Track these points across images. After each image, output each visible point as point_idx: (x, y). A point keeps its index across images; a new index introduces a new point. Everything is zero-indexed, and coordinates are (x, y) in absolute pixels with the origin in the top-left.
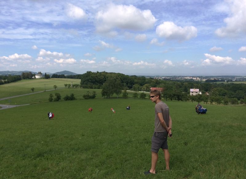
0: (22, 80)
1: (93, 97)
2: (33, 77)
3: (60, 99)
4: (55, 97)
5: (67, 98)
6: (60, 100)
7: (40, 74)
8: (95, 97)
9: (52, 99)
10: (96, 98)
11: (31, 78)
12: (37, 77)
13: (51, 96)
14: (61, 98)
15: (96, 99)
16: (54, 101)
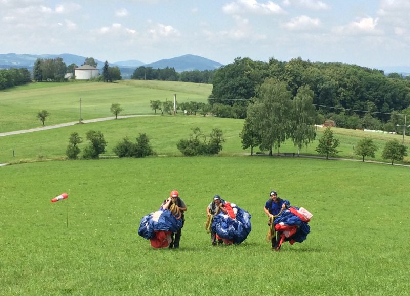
0: (31, 85)
1: (214, 149)
2: (68, 75)
3: (103, 151)
4: (85, 144)
5: (126, 150)
6: (101, 155)
7: (88, 67)
8: (221, 148)
9: (77, 151)
10: (221, 152)
11: (60, 79)
12: (79, 74)
13: (75, 139)
14: (106, 148)
15: (222, 155)
16: (85, 157)
